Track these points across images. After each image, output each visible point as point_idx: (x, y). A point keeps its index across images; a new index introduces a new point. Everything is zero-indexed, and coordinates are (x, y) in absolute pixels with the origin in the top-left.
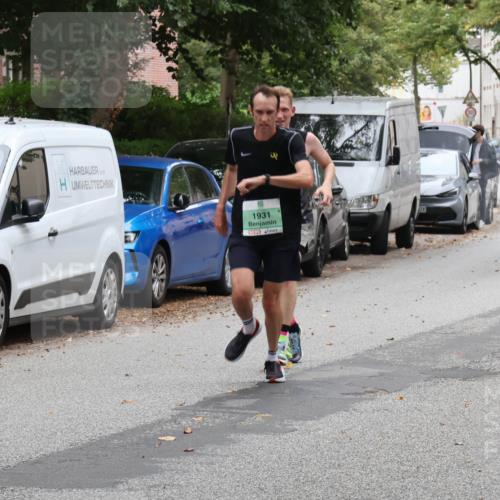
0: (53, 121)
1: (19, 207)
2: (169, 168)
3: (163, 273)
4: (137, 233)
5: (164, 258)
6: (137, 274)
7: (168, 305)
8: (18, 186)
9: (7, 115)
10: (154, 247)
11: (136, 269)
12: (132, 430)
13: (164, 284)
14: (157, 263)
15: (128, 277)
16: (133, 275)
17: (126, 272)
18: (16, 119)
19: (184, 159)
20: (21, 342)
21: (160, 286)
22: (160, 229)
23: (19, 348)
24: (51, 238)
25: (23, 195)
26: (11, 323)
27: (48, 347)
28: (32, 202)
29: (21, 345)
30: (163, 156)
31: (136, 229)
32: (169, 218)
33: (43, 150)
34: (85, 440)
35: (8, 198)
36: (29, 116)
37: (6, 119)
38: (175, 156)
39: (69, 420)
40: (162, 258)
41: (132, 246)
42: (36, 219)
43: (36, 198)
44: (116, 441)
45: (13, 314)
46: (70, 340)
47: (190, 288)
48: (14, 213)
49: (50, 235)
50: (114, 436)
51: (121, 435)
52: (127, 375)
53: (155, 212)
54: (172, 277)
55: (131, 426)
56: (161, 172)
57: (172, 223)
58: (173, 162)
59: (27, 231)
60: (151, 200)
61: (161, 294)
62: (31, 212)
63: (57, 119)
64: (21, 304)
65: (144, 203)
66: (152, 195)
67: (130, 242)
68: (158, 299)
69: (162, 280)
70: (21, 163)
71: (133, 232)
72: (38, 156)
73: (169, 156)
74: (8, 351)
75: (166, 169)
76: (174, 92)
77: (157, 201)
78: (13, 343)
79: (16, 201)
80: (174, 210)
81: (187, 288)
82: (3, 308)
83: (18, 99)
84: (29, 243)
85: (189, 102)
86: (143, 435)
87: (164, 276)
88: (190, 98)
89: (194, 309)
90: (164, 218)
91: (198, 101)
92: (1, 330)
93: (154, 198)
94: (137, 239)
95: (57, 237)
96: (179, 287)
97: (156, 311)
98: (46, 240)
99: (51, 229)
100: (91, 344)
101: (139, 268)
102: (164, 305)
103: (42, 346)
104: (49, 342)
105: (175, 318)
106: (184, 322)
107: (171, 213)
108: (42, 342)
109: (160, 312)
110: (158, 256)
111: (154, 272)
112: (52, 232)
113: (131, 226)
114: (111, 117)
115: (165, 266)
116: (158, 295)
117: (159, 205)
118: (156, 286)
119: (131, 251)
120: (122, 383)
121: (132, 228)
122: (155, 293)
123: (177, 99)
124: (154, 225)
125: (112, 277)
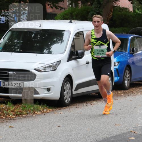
0: (86, 21)
1: (75, 53)
2: (130, 38)
3: (128, 77)
4: (118, 62)
5: (129, 71)
6: (119, 78)
7: (131, 89)
8: (74, 45)
9: (69, 19)
10: (125, 67)
11: (119, 76)
12: (119, 135)
13: (129, 81)
14: (126, 73)
15: (115, 79)
16: (118, 78)
17: (115, 77)
18: (72, 21)
19: (136, 34)
20: (77, 103)
21: (128, 82)
22: (127, 61)
23: (76, 105)
24: (87, 64)
25: (76, 49)
26: (73, 96)
27: (87, 105)
28: (79, 51)
29: (77, 104)
30: (127, 34)
31: (118, 61)
32: (130, 57)
33: (83, 32)
34: (102, 139)
35: (71, 50)
36: (78, 20)
37: (69, 21)
38: (132, 33)
39: (96, 131)
40: (128, 71)
41: (117, 67)
42: (81, 58)
43: (81, 50)
44: (113, 139)
45: (74, 92)
46: (95, 102)
47: (139, 83)
48: (73, 55)
49: (87, 63)
50: (112, 137)
51: (115, 137)
52: (116, 115)
53: (125, 54)
54: (132, 78)
55: (118, 133)
56: (127, 39)
57: (131, 58)
58: (131, 36)
59: (78, 62)
60: (123, 50)
61: (128, 85)
62: (79, 55)
63: (87, 21)
64: (76, 89)
65: (121, 51)
66: (123, 48)
67: (116, 66)
68: (127, 87)
69: (128, 80)
70: (75, 37)
71: (117, 62)
72: (81, 34)
73: (129, 34)
74: (72, 106)
75: (129, 39)
76: (131, 10)
77: (126, 51)
78: (74, 103)
79: (74, 51)
80: (132, 54)
81: (138, 83)
82: (70, 90)
83: (73, 14)
84: (79, 67)
85: (137, 13)
86: (123, 137)
87: (129, 78)
88: (137, 12)
89: (141, 91)
90: (129, 57)
91: (140, 13)
92: (70, 99)
93: (125, 49)
94: (119, 65)
95: (89, 64)
96: (135, 82)
97: (127, 91)
98: (85, 65)
99: (87, 61)
100: (102, 103)
101: (120, 75)
102: (129, 89)
103: (85, 104)
104: (87, 103)
105: (134, 94)
106: (137, 95)
107: (131, 55)
108: (85, 103)
109: (128, 92)
110: (127, 71)
111: (125, 77)
112: (87, 62)
113: (116, 60)
114: (107, 19)
115: (129, 74)
116: (127, 85)
117: (126, 52)
118: (126, 82)
119: (116, 69)
120: (115, 118)
121: (116, 61)
122: (126, 85)
123: (132, 12)
124: (125, 59)
125: (110, 79)
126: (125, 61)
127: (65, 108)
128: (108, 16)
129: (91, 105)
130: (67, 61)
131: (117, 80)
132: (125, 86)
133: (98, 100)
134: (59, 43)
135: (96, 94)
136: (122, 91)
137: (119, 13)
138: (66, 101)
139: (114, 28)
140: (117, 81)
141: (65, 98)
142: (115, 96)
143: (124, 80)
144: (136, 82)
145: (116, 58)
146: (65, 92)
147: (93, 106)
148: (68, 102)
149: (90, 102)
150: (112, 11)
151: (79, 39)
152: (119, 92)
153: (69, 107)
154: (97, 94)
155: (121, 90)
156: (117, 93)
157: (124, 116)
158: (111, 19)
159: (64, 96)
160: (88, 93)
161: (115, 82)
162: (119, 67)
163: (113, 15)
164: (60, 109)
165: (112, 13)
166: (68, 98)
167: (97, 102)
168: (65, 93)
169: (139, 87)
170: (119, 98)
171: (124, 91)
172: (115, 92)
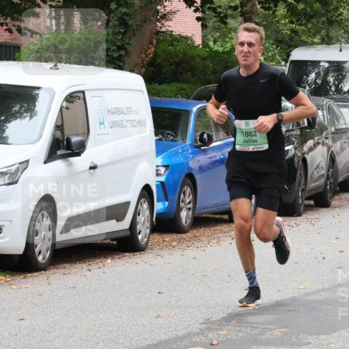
0: (92, 67)
1: (63, 143)
2: (195, 109)
3: (189, 203)
4: (167, 167)
5: (191, 189)
6: (167, 203)
7: (195, 231)
8: (62, 125)
10: (182, 179)
11: (167, 200)
12: (166, 342)
13: (190, 213)
14: (184, 194)
15: (159, 206)
16: (164, 205)
17: (158, 201)
20: (67, 262)
21: (187, 214)
22: (187, 164)
23: (64, 267)
24: (92, 171)
25: (67, 133)
26: (58, 247)
27: (90, 267)
28: (74, 139)
29: (67, 265)
31: (166, 164)
32: (195, 154)
33: (83, 92)
35: (54, 135)
39: (110, 332)
40: (189, 189)
41: (162, 179)
42: (78, 155)
43: (78, 135)
46: (109, 261)
47: (214, 216)
48: (59, 148)
49: (91, 168)
51: (156, 346)
52: (160, 293)
53: (182, 148)
54: (198, 206)
55: (164, 337)
56: (188, 113)
57: (197, 158)
58: (198, 104)
59: (70, 164)
60: (179, 138)
61: (189, 221)
62: (74, 147)
65: (172, 140)
66: (179, 134)
67: (161, 175)
68: (186, 225)
69: (189, 209)
70: (64, 104)
71: (164, 166)
72: (79, 98)
73: (193, 99)
74: (55, 270)
75: (192, 110)
76: (198, 41)
77: (184, 139)
78: (59, 263)
79: (61, 138)
80: (199, 147)
81: (211, 216)
82: (51, 232)
84: (72, 175)
85: (211, 50)
86: (175, 346)
87: (191, 206)
88: (213, 46)
89: (218, 235)
90: (191, 154)
91: (219, 49)
92: (49, 252)
93: (182, 136)
94: (167, 172)
95: (97, 170)
96: (204, 215)
97: (184, 236)
98: (88, 173)
100: (127, 265)
101: (170, 197)
102: (190, 231)
103: (84, 266)
104: (91, 263)
105: (201, 243)
106: (209, 246)
107: (196, 149)
108: (85, 263)
109: (188, 237)
110: (186, 187)
111: (182, 202)
112: (93, 165)
113: (161, 160)
114: (142, 63)
115: (191, 196)
116: (186, 222)
117: (185, 142)
118: (184, 214)
119: (162, 183)
120: (156, 300)
122: (184, 220)
123: (201, 47)
124: (182, 160)
125: (145, 206)
126: (182, 164)
127: (36, 274)
128: (144, 56)
130: (45, 163)
131: (162, 209)
132: (182, 222)
133: (117, 257)
134: (26, 117)
135: (111, 242)
136: (175, 236)
137: (170, 47)
138: (40, 258)
139: (156, 84)
140: (162, 211)
141: (37, 250)
142: (158, 247)
143: (179, 209)
144: (208, 215)
145: (161, 157)
146: (37, 235)
147: (105, 270)
148: (44, 261)
149: (98, 260)
150: (155, 43)
152: (167, 238)
153: (47, 272)
154: (115, 242)
155: (173, 232)
156: (161, 240)
157: (178, 297)
158: (151, 63)
159: (36, 246)
160: (93, 239)
161: (157, 214)
162: (167, 178)
163: (155, 54)
164: (25, 278)
165: (155, 47)
166: (44, 250)
167: (113, 261)
168: (37, 238)
169: (213, 226)
170: (165, 253)
171: (179, 236)
172: (157, 238)
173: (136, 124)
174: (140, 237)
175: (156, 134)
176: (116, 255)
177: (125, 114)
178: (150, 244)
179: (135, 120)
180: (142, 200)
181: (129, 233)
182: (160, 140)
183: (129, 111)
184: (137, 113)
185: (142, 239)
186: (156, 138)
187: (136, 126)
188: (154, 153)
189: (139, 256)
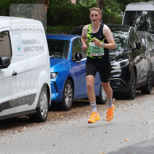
2: (72, 40)
3: (70, 93)
4: (56, 73)
5: (71, 85)
6: (57, 94)
7: (73, 110)
10: (65, 80)
11: (57, 92)
13: (71, 99)
14: (67, 88)
15: (53, 96)
16: (56, 95)
17: (52, 93)
21: (69, 100)
22: (68, 71)
24: (14, 76)
27: (14, 132)
28: (4, 58)
31: (56, 71)
32: (72, 65)
33: (8, 31)
40: (69, 85)
41: (54, 80)
42: (6, 67)
43: (5, 56)
46: (25, 128)
47: (84, 101)
49: (13, 75)
52: (54, 145)
53: (65, 62)
54: (75, 95)
56: (68, 42)
57: (74, 68)
59: (2, 73)
60: (63, 56)
61: (70, 104)
62: (4, 64)
65: (60, 58)
66: (63, 54)
67: (53, 77)
69: (70, 97)
71: (55, 73)
73: (71, 34)
75: (70, 41)
77: (66, 57)
80: (75, 61)
84: (3, 79)
85: (81, 6)
87: (71, 95)
88: (82, 4)
89: (87, 112)
90: (70, 65)
91: (86, 5)
93: (65, 55)
94: (57, 76)
95: (17, 76)
96: (79, 100)
97: (68, 112)
98: (11, 77)
99: (14, 71)
100: (35, 130)
101: (58, 90)
102: (71, 110)
103: (11, 131)
104: (14, 129)
105: (77, 116)
106: (81, 118)
107: (73, 63)
108: (11, 129)
109: (70, 113)
111: (66, 93)
112: (14, 73)
113: (54, 69)
115: (71, 89)
116: (68, 105)
117: (67, 59)
118: (67, 100)
119: (54, 82)
120: (51, 149)
121: (54, 71)
122: (67, 103)
123: (75, 4)
124: (65, 69)
125: (45, 95)
126: (65, 71)
129: (20, 131)
131: (55, 97)
132: (66, 105)
133: (29, 125)
135: (26, 117)
136: (62, 113)
137: (58, 5)
139: (50, 26)
140: (54, 99)
142: (53, 119)
143: (64, 97)
144: (81, 100)
145: (53, 67)
147: (23, 133)
149: (18, 128)
150: (49, 3)
151: (3, 41)
152: (58, 114)
154: (28, 117)
155: (61, 111)
156: (54, 115)
157: (64, 147)
160: (15, 116)
161: (52, 100)
162: (57, 80)
163: (49, 9)
165: (49, 5)
167: (27, 128)
169: (84, 106)
170: (57, 122)
171: (65, 112)
172: (52, 114)
173: (38, 49)
174: (42, 114)
175: (50, 54)
176: (29, 124)
177: (32, 43)
178: (48, 117)
179: (38, 47)
180: (43, 92)
181: (36, 111)
182: (53, 58)
183: (34, 41)
184: (39, 42)
185: (44, 115)
186: (50, 57)
187: (38, 50)
188: (49, 65)
189: (42, 124)
